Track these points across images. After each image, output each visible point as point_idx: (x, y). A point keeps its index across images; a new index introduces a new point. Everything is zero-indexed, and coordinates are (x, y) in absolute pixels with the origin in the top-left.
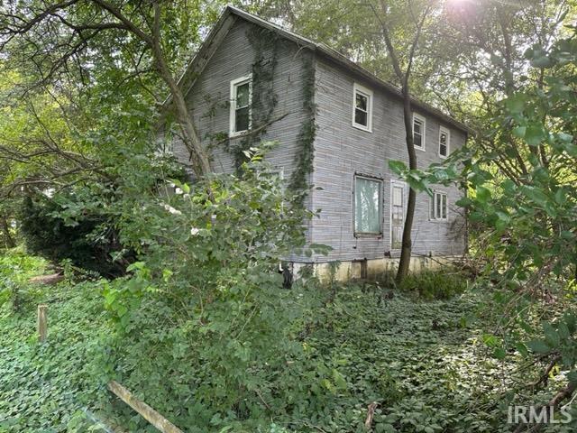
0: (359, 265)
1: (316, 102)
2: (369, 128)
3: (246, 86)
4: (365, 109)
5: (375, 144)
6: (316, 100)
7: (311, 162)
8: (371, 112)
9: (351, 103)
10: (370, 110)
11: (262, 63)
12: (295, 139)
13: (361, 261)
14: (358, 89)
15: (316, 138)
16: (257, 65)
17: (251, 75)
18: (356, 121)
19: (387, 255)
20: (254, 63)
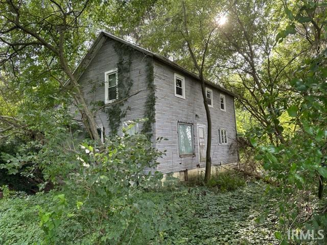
0: (183, 173)
1: (155, 84)
2: (184, 97)
3: (114, 75)
4: (181, 86)
5: (188, 105)
6: (155, 83)
7: (154, 117)
8: (184, 88)
9: (173, 84)
10: (183, 87)
11: (123, 63)
12: (144, 104)
13: (184, 171)
14: (176, 76)
15: (156, 103)
16: (120, 64)
17: (117, 69)
18: (177, 93)
19: (198, 166)
20: (118, 62)
